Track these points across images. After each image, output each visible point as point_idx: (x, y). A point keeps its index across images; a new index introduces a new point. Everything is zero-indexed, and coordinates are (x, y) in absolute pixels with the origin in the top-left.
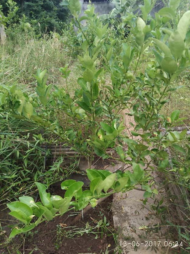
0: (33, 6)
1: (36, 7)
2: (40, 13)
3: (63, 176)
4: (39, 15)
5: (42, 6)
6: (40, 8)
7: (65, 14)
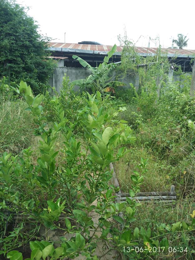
0: (15, 67)
1: (17, 68)
2: (20, 73)
3: (23, 242)
4: (20, 76)
5: (23, 68)
6: (21, 69)
7: (45, 76)
